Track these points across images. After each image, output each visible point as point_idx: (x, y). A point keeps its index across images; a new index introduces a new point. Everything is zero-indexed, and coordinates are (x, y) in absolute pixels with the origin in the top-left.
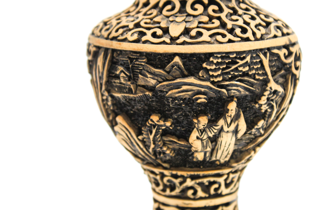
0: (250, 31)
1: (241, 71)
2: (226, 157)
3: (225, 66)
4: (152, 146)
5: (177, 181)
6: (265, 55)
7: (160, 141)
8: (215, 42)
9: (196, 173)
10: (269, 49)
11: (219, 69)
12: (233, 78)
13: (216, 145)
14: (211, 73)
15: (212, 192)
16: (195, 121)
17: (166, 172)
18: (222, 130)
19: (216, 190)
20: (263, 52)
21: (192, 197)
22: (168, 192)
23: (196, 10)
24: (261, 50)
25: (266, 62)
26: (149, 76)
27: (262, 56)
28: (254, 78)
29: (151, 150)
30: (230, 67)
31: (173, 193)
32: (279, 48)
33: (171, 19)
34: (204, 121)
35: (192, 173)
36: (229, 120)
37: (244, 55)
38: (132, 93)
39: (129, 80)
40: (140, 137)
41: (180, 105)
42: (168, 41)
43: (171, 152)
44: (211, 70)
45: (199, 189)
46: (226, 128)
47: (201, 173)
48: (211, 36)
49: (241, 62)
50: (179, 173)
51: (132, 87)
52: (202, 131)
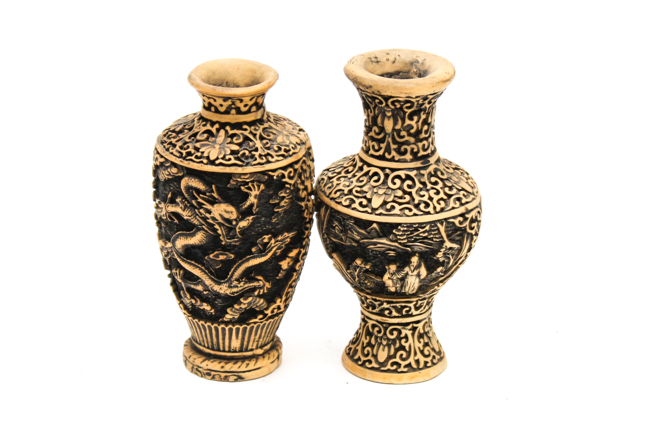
0: (431, 206)
1: (422, 236)
2: (413, 290)
3: (409, 233)
4: (357, 279)
5: (377, 303)
6: (442, 224)
7: (362, 276)
8: (404, 215)
9: (390, 300)
10: (446, 219)
11: (404, 235)
12: (416, 240)
13: (404, 283)
14: (399, 237)
15: (404, 313)
16: (387, 267)
17: (368, 296)
18: (407, 274)
19: (407, 311)
20: (440, 222)
21: (388, 315)
22: (370, 309)
23: (395, 184)
24: (438, 221)
25: (442, 229)
26: (355, 233)
27: (439, 225)
28: (433, 240)
29: (356, 280)
30: (413, 234)
31: (374, 311)
32: (455, 217)
33: (375, 190)
34: (393, 268)
35: (387, 300)
36: (412, 268)
37: (425, 225)
38: (343, 241)
39: (341, 233)
40: (348, 271)
41: (377, 254)
42: (370, 211)
43: (371, 284)
44: (398, 235)
45: (393, 311)
46: (410, 273)
47: (394, 300)
48: (401, 210)
49: (422, 230)
50: (378, 299)
51: (343, 237)
52: (393, 274)
